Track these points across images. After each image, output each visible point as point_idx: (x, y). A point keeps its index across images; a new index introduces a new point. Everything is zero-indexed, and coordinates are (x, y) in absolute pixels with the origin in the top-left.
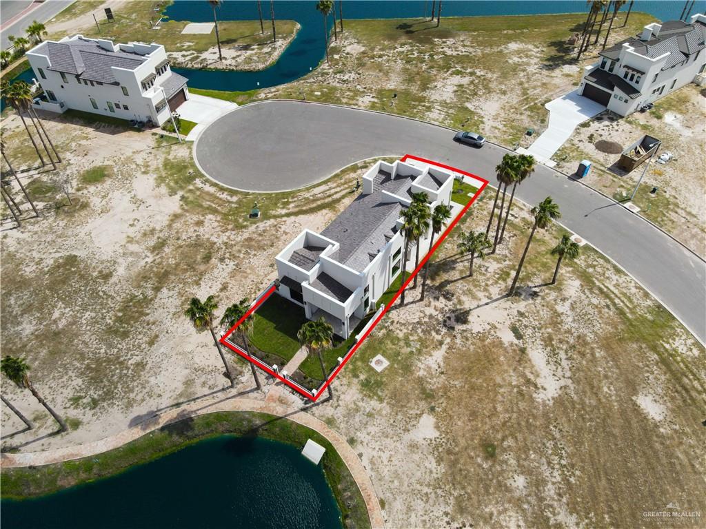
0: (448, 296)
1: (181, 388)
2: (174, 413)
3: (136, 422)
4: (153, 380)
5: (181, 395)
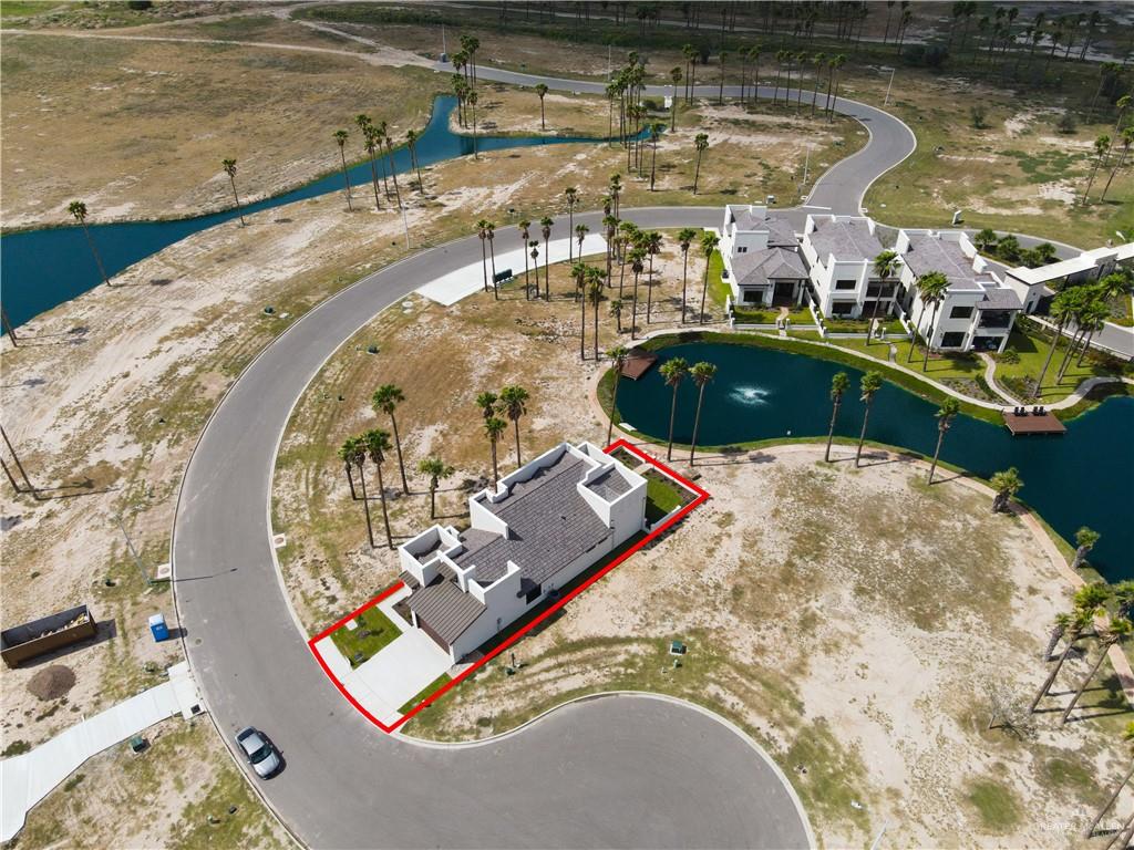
1: (738, 472)
2: (739, 458)
3: (770, 459)
4: (766, 483)
5: (736, 469)
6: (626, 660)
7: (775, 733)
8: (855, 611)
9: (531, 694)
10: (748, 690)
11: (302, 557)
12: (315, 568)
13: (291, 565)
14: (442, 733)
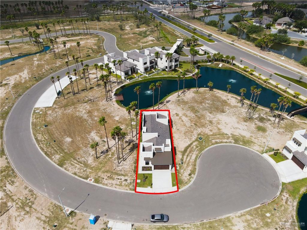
0: (126, 142)
1: (168, 106)
2: (164, 104)
3: (169, 101)
4: (174, 105)
5: (166, 106)
6: (196, 147)
7: (229, 140)
8: (214, 116)
9: (190, 164)
10: (218, 137)
11: (103, 179)
12: (110, 178)
13: (103, 182)
14: (186, 183)
